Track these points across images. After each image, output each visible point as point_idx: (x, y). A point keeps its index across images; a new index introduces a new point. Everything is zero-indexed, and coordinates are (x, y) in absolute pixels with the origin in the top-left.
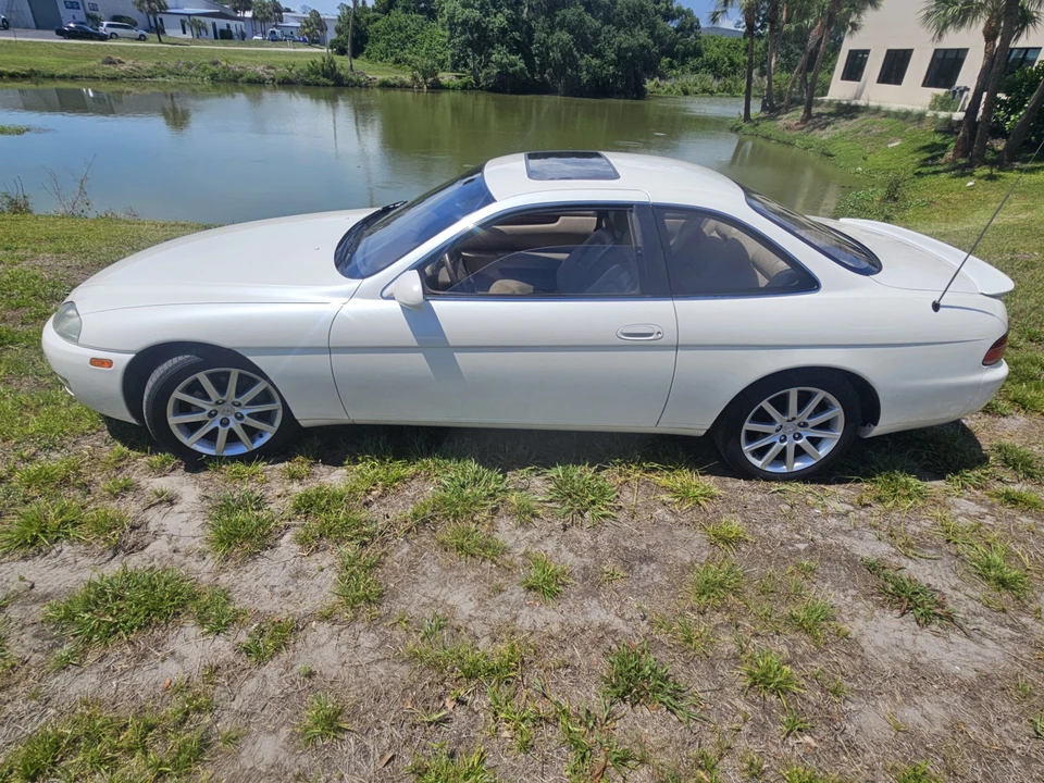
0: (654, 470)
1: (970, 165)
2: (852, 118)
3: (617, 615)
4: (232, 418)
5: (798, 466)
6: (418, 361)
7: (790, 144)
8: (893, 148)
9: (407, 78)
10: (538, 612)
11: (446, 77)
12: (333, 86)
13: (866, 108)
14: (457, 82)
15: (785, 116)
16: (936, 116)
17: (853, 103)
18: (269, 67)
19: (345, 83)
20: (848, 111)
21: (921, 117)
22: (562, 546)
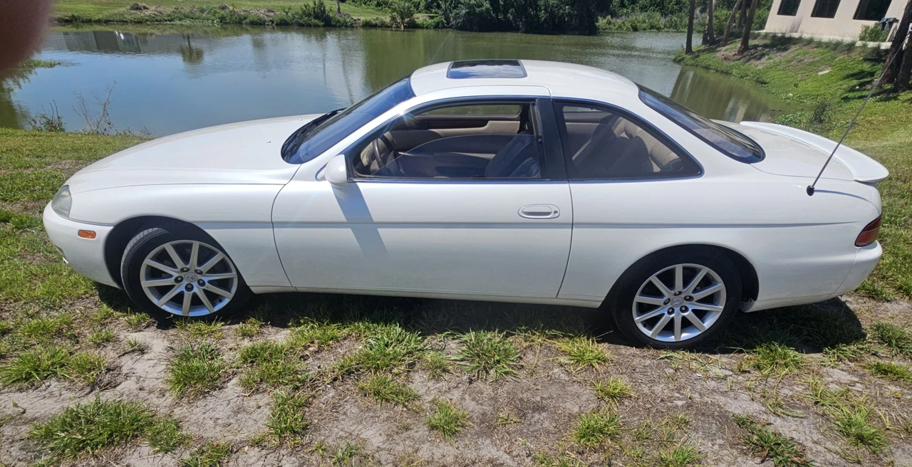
0: (555, 337)
1: (895, 90)
2: (786, 49)
3: (505, 452)
4: (195, 284)
5: (685, 336)
6: (347, 234)
7: (727, 73)
8: (823, 75)
9: (387, 19)
10: (438, 447)
11: (421, 18)
12: (324, 26)
13: (800, 40)
14: (430, 21)
15: (724, 48)
16: (865, 46)
17: (787, 36)
18: (269, 11)
19: (334, 23)
20: (781, 43)
21: (851, 47)
22: (467, 396)
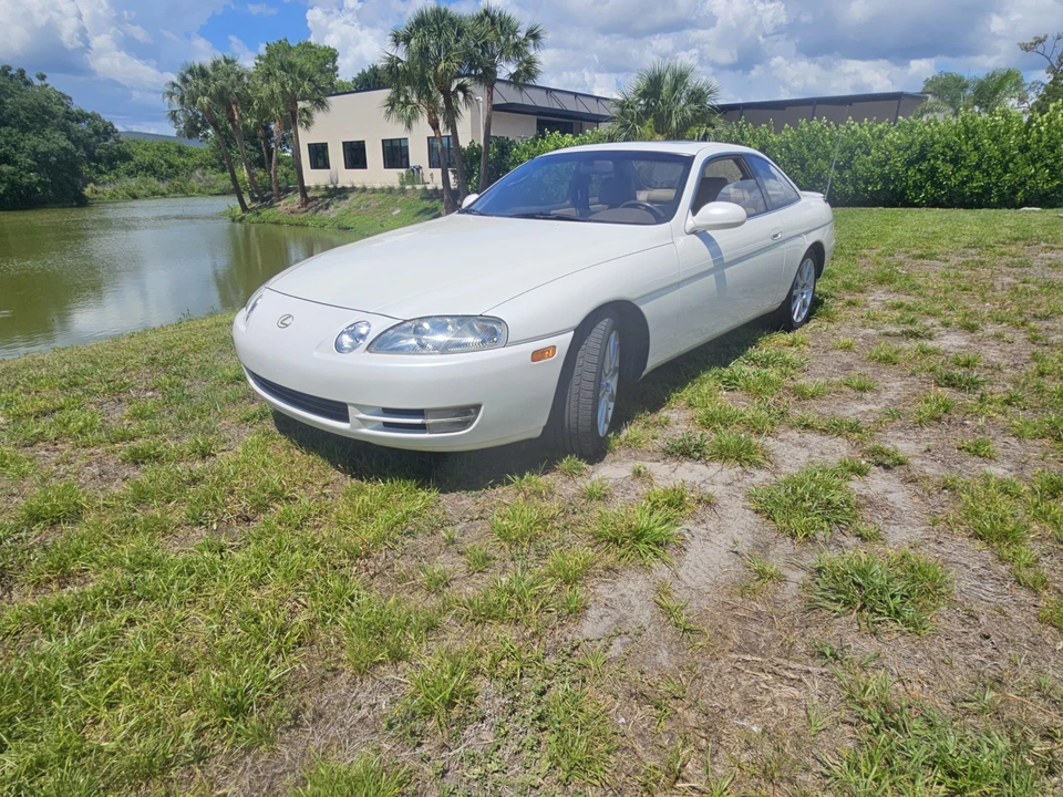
2: (346, 198)
7: (303, 225)
8: (397, 215)
13: (353, 189)
16: (414, 188)
20: (337, 193)
21: (403, 191)
